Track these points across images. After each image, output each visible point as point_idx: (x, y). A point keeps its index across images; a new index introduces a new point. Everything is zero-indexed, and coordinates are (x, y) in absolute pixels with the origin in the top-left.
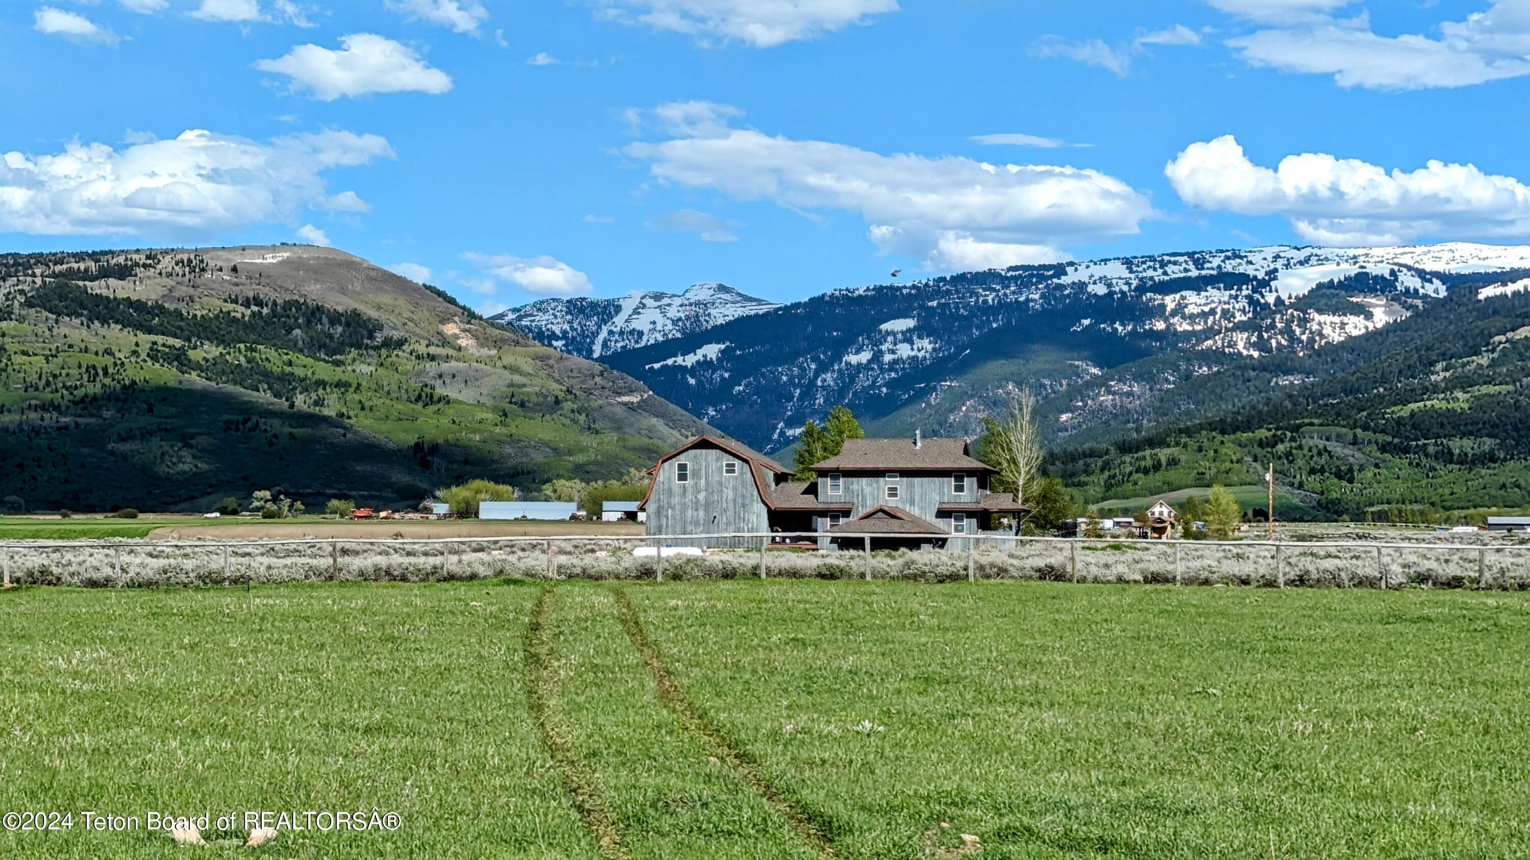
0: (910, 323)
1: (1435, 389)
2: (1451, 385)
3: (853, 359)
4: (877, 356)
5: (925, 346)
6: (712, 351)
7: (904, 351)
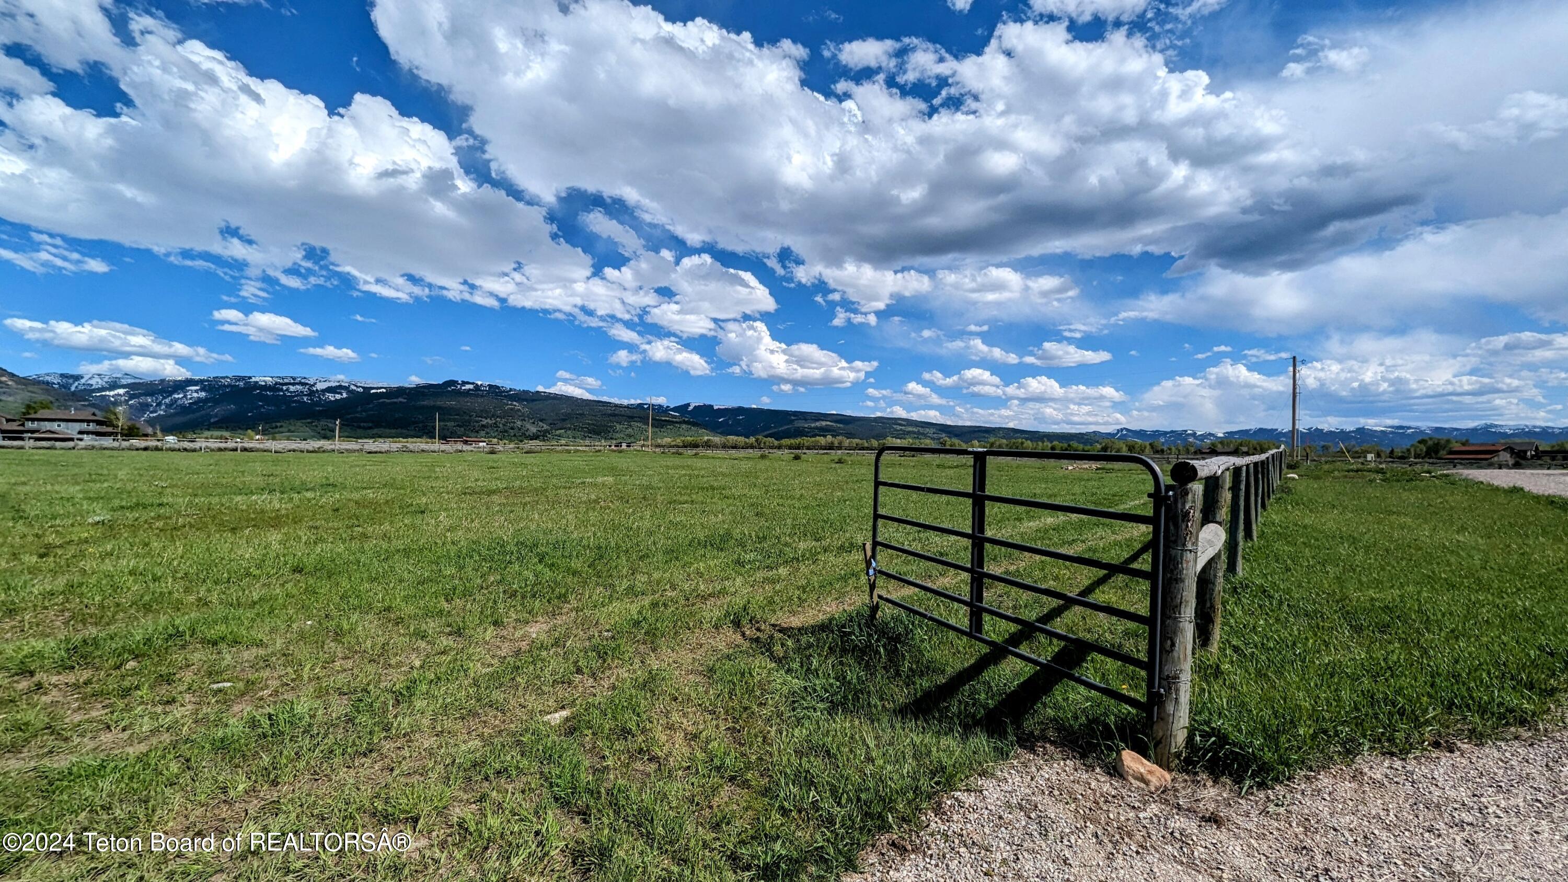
0: (198, 388)
1: (358, 412)
2: (362, 411)
3: (176, 396)
4: (185, 396)
5: (203, 394)
6: (121, 391)
7: (195, 395)
